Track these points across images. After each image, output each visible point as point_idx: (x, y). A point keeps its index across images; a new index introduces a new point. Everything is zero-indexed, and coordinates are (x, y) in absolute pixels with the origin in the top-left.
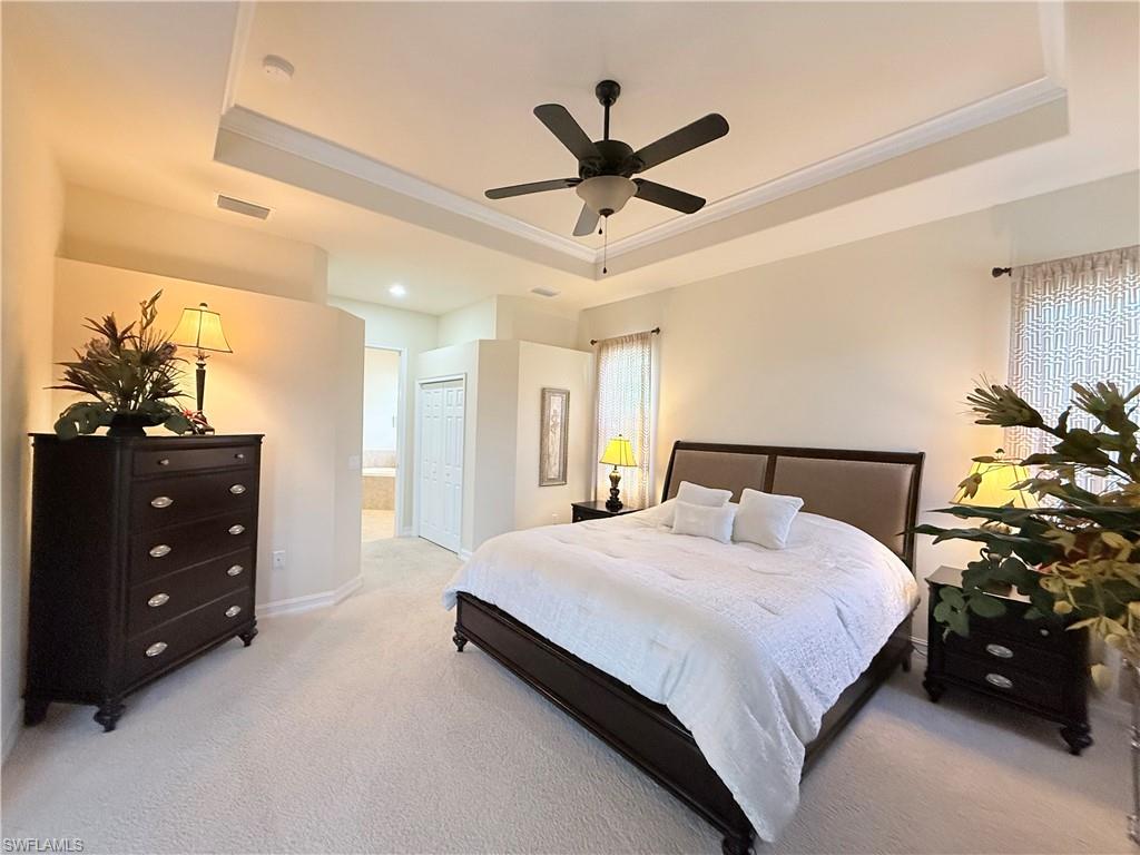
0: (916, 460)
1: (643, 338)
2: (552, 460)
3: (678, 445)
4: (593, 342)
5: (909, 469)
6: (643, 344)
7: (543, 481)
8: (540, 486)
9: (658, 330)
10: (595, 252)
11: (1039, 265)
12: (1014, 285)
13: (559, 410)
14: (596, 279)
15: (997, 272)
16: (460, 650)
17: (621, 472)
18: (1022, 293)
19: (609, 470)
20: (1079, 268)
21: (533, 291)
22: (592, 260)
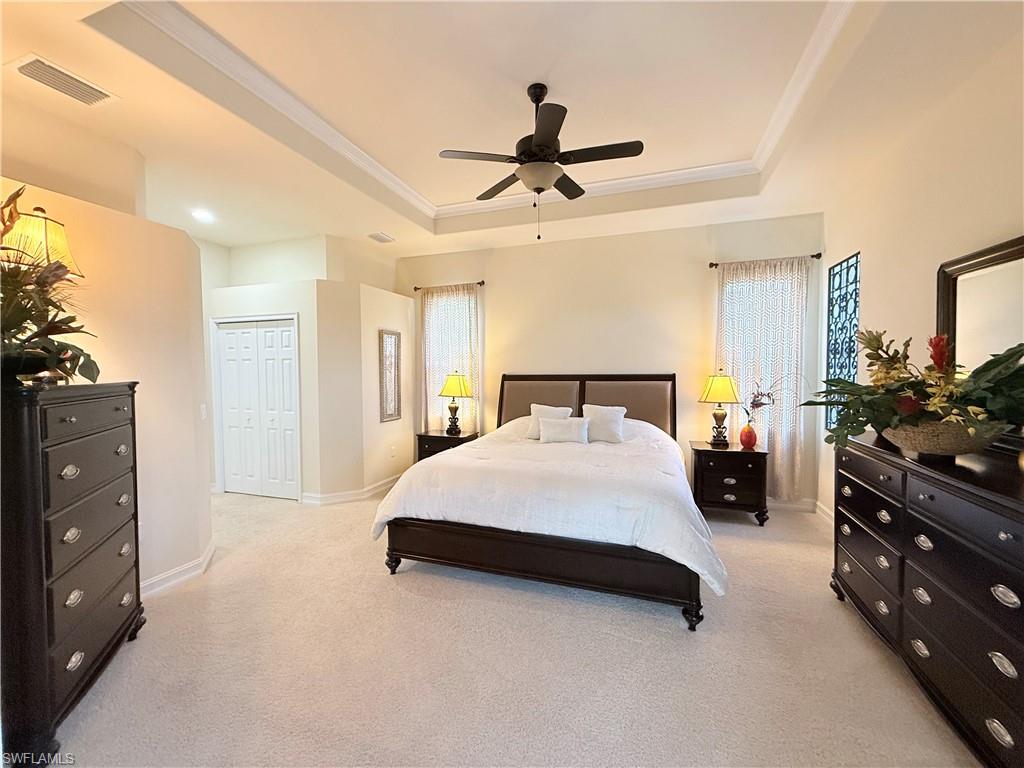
0: (672, 378)
1: (468, 288)
2: (389, 399)
3: (505, 378)
4: (416, 289)
5: (670, 383)
6: (469, 293)
7: (384, 417)
8: (382, 421)
9: (482, 283)
10: (436, 209)
11: (731, 264)
12: (719, 273)
13: (393, 351)
14: (436, 233)
15: (711, 265)
16: (393, 572)
17: (458, 403)
18: (723, 278)
19: (448, 402)
20: (747, 267)
21: (371, 236)
22: (432, 216)
